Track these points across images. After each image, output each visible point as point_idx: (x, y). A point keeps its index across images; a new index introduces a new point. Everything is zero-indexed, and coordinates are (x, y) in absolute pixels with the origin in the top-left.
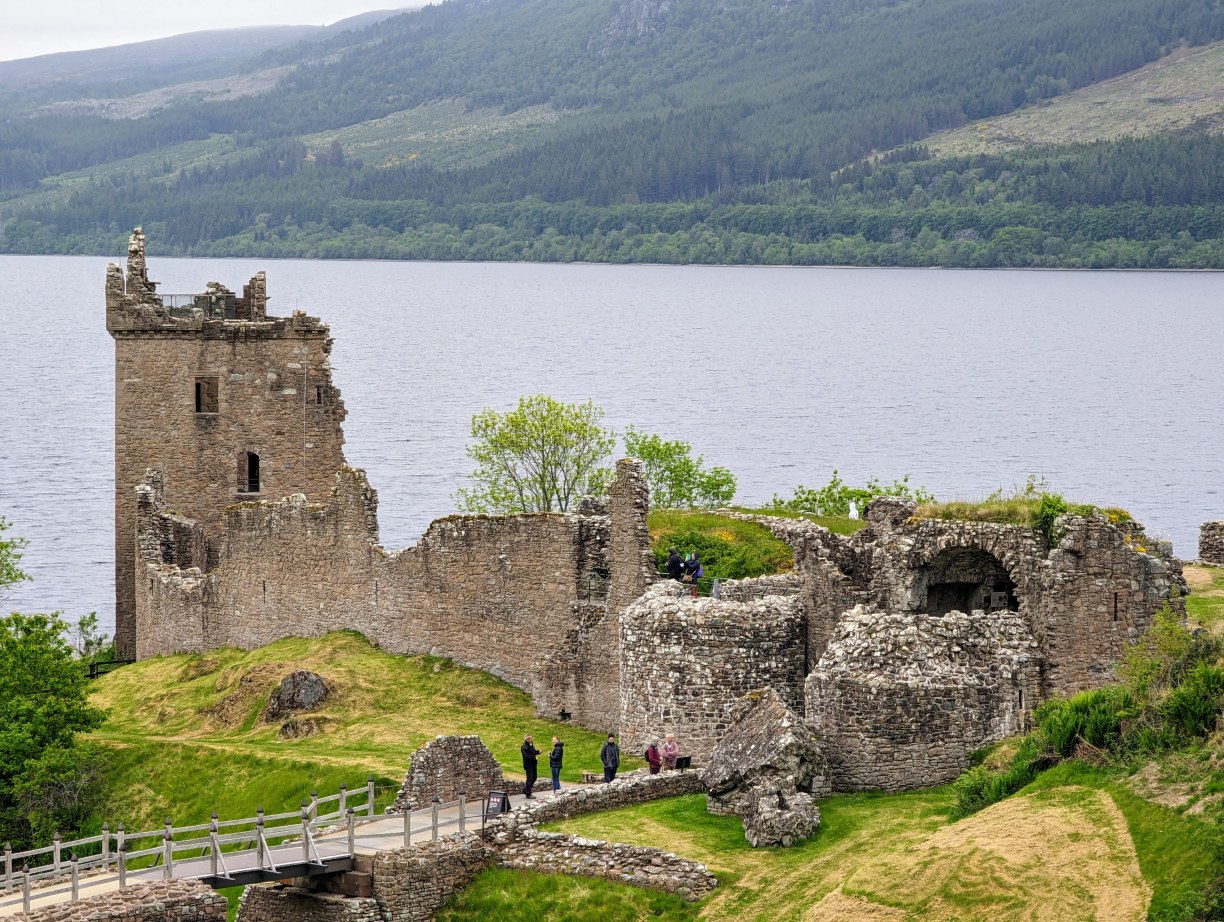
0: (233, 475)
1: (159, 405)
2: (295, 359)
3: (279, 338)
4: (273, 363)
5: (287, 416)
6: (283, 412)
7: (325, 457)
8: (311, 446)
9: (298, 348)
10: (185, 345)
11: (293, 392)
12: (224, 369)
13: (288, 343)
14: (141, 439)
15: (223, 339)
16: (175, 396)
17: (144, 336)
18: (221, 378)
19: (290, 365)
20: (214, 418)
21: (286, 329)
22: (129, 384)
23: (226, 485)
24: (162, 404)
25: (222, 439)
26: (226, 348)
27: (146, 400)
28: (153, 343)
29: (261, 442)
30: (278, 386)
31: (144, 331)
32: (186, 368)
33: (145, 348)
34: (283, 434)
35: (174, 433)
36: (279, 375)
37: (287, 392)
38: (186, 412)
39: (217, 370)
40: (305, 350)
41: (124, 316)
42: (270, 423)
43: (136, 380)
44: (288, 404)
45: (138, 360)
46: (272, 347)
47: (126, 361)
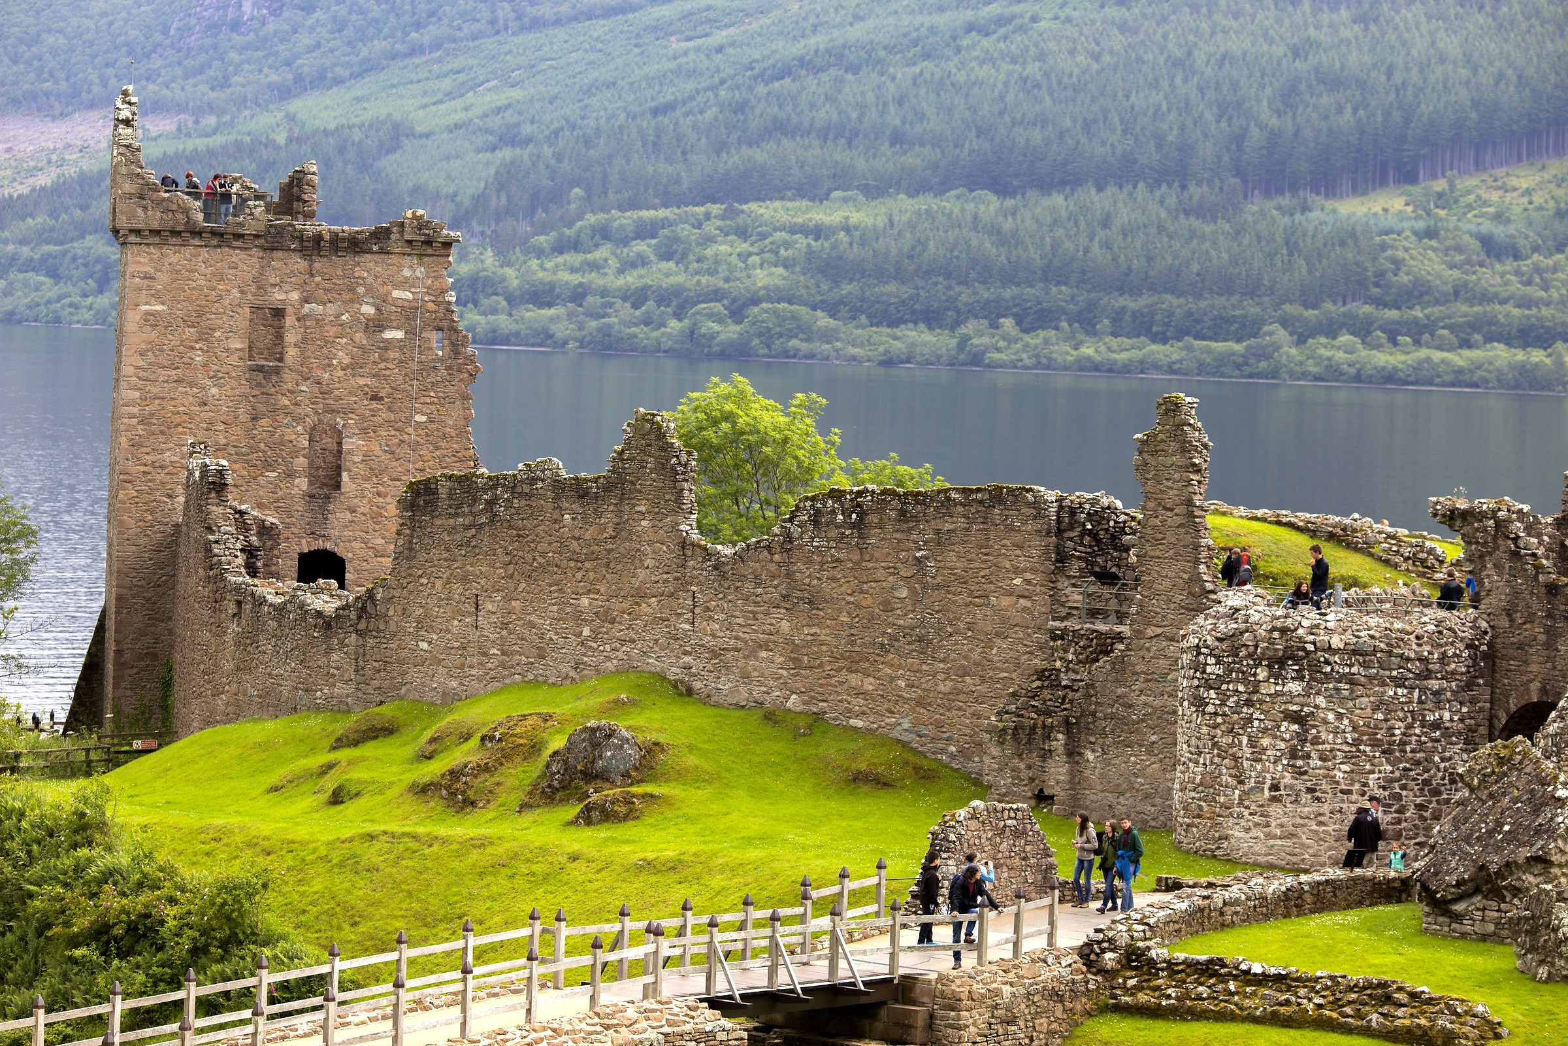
0: (302, 459)
1: (192, 348)
2: (405, 284)
3: (383, 252)
4: (369, 290)
5: (387, 373)
6: (382, 366)
7: (444, 437)
8: (424, 418)
9: (411, 269)
10: (238, 256)
11: (400, 335)
12: (295, 296)
13: (395, 259)
14: (163, 398)
15: (294, 250)
16: (217, 334)
17: (174, 240)
18: (290, 310)
19: (396, 294)
20: (277, 371)
21: (394, 237)
22: (148, 313)
23: (290, 475)
24: (198, 346)
25: (287, 403)
26: (298, 263)
27: (173, 339)
28: (188, 252)
29: (347, 411)
30: (377, 325)
31: (175, 233)
32: (235, 291)
33: (174, 259)
34: (382, 399)
35: (214, 391)
36: (378, 309)
37: (389, 334)
38: (234, 360)
39: (283, 297)
40: (420, 272)
41: (145, 208)
42: (362, 382)
43: (159, 308)
44: (392, 354)
45: (163, 277)
46: (368, 268)
47: (145, 278)
